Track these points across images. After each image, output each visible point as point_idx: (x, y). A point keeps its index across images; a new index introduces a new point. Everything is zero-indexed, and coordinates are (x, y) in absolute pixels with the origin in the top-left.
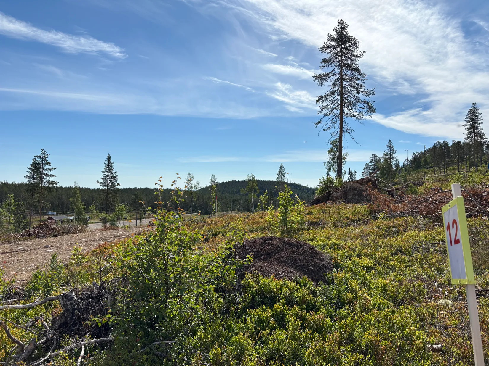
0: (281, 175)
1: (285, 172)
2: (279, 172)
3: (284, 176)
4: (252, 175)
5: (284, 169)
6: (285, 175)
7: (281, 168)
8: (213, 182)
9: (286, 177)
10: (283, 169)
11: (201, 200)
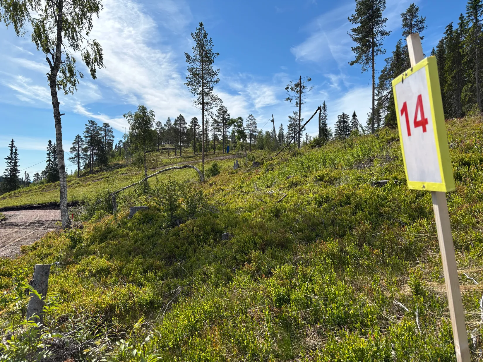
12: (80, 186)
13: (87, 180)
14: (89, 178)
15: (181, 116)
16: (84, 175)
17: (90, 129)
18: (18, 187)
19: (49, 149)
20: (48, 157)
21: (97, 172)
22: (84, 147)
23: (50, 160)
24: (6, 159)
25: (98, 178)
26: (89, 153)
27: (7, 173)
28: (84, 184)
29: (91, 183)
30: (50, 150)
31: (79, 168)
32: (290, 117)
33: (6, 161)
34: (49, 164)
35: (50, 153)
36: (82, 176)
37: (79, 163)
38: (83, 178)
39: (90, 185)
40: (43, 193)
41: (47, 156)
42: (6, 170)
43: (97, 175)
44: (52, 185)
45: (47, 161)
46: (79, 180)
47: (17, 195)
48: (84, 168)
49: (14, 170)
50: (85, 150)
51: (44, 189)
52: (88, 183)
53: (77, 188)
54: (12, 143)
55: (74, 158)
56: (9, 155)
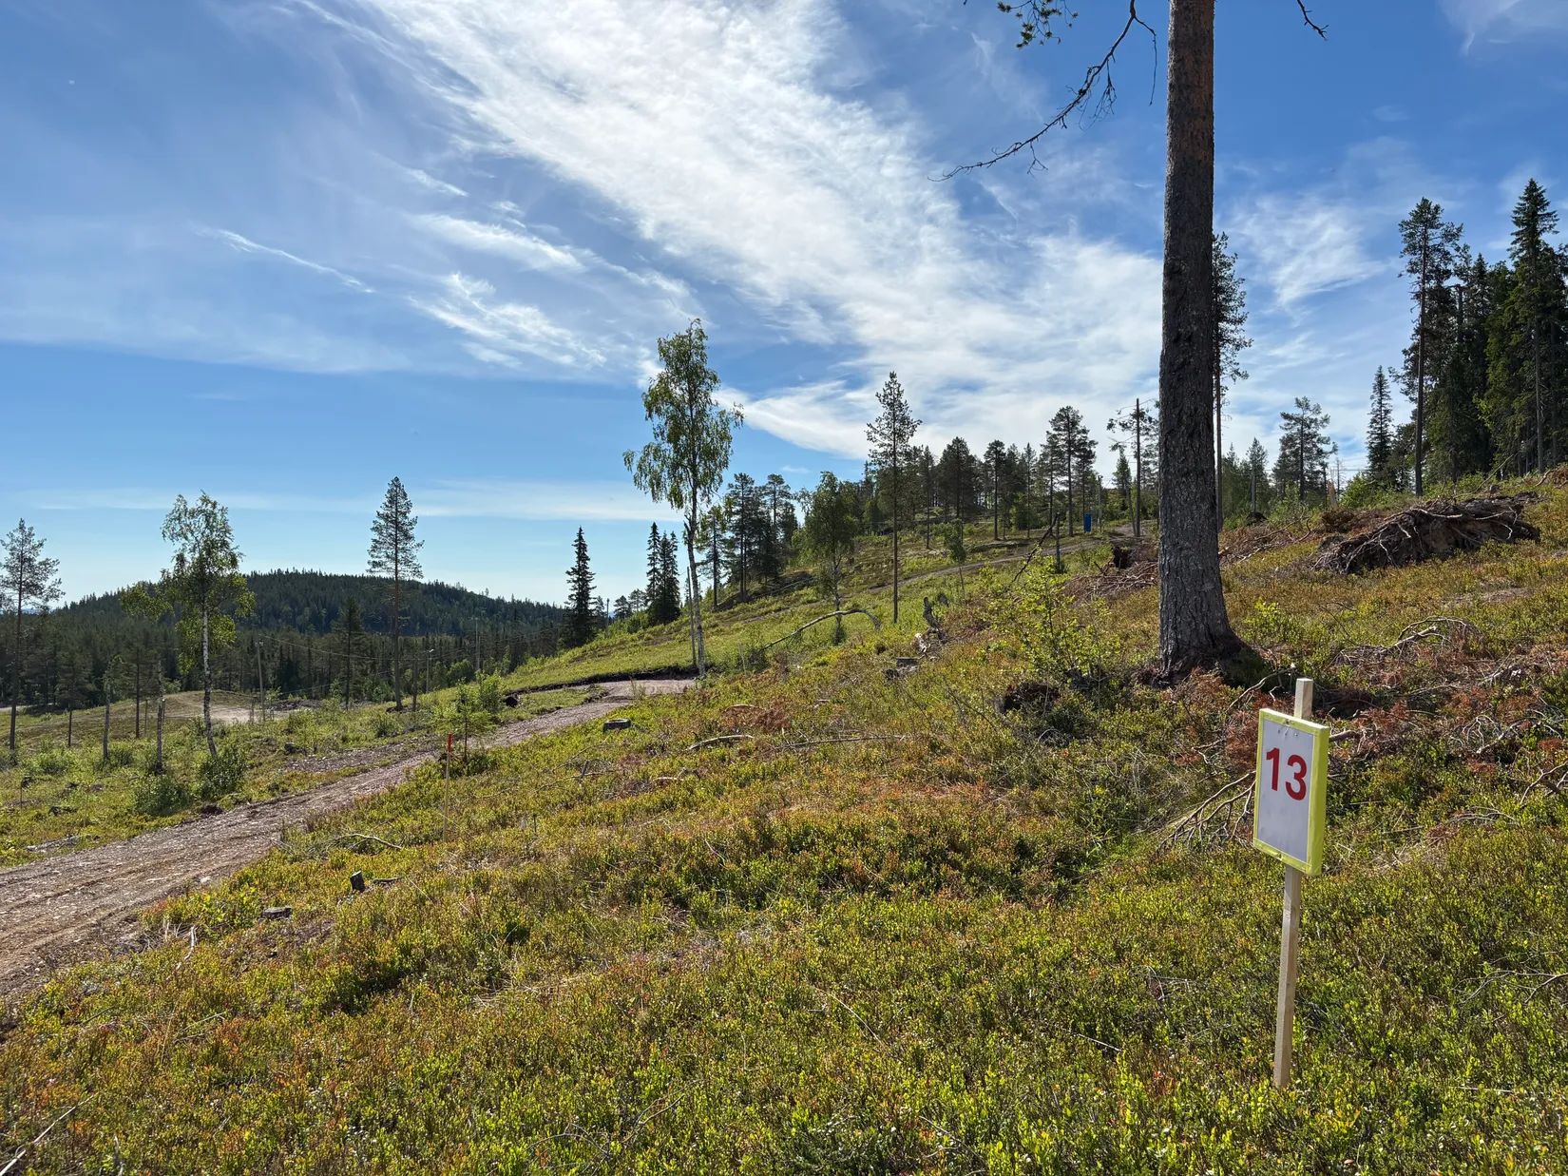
0: (392, 531)
1: (411, 516)
2: (386, 517)
3: (408, 538)
4: (205, 500)
5: (409, 505)
6: (411, 533)
7: (393, 500)
8: (23, 560)
9: (417, 541)
10: (402, 502)
11: (46, 651)
12: (719, 633)
13: (733, 618)
14: (738, 613)
15: (957, 441)
16: (729, 604)
17: (738, 494)
18: (592, 636)
19: (652, 543)
20: (651, 564)
21: (758, 595)
22: (729, 535)
23: (655, 570)
24: (568, 573)
25: (756, 614)
26: (738, 552)
27: (572, 605)
28: (727, 629)
29: (740, 624)
30: (655, 546)
31: (716, 582)
32: (1286, 416)
33: (569, 577)
34: (653, 580)
35: (654, 553)
36: (723, 607)
37: (716, 573)
38: (724, 614)
39: (738, 630)
40: (650, 647)
41: (649, 561)
42: (570, 597)
43: (755, 606)
44: (662, 630)
45: (649, 573)
46: (717, 617)
47: (601, 653)
48: (729, 581)
49: (582, 595)
50: (731, 544)
51: (649, 639)
52: (735, 626)
53: (713, 638)
54: (581, 538)
55: (707, 563)
56: (574, 564)
